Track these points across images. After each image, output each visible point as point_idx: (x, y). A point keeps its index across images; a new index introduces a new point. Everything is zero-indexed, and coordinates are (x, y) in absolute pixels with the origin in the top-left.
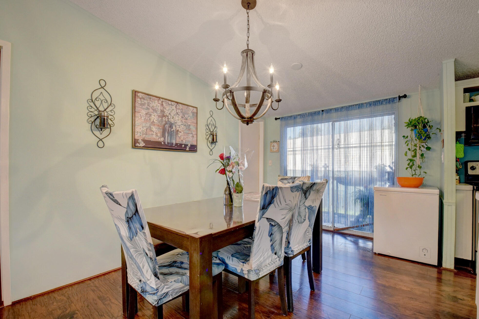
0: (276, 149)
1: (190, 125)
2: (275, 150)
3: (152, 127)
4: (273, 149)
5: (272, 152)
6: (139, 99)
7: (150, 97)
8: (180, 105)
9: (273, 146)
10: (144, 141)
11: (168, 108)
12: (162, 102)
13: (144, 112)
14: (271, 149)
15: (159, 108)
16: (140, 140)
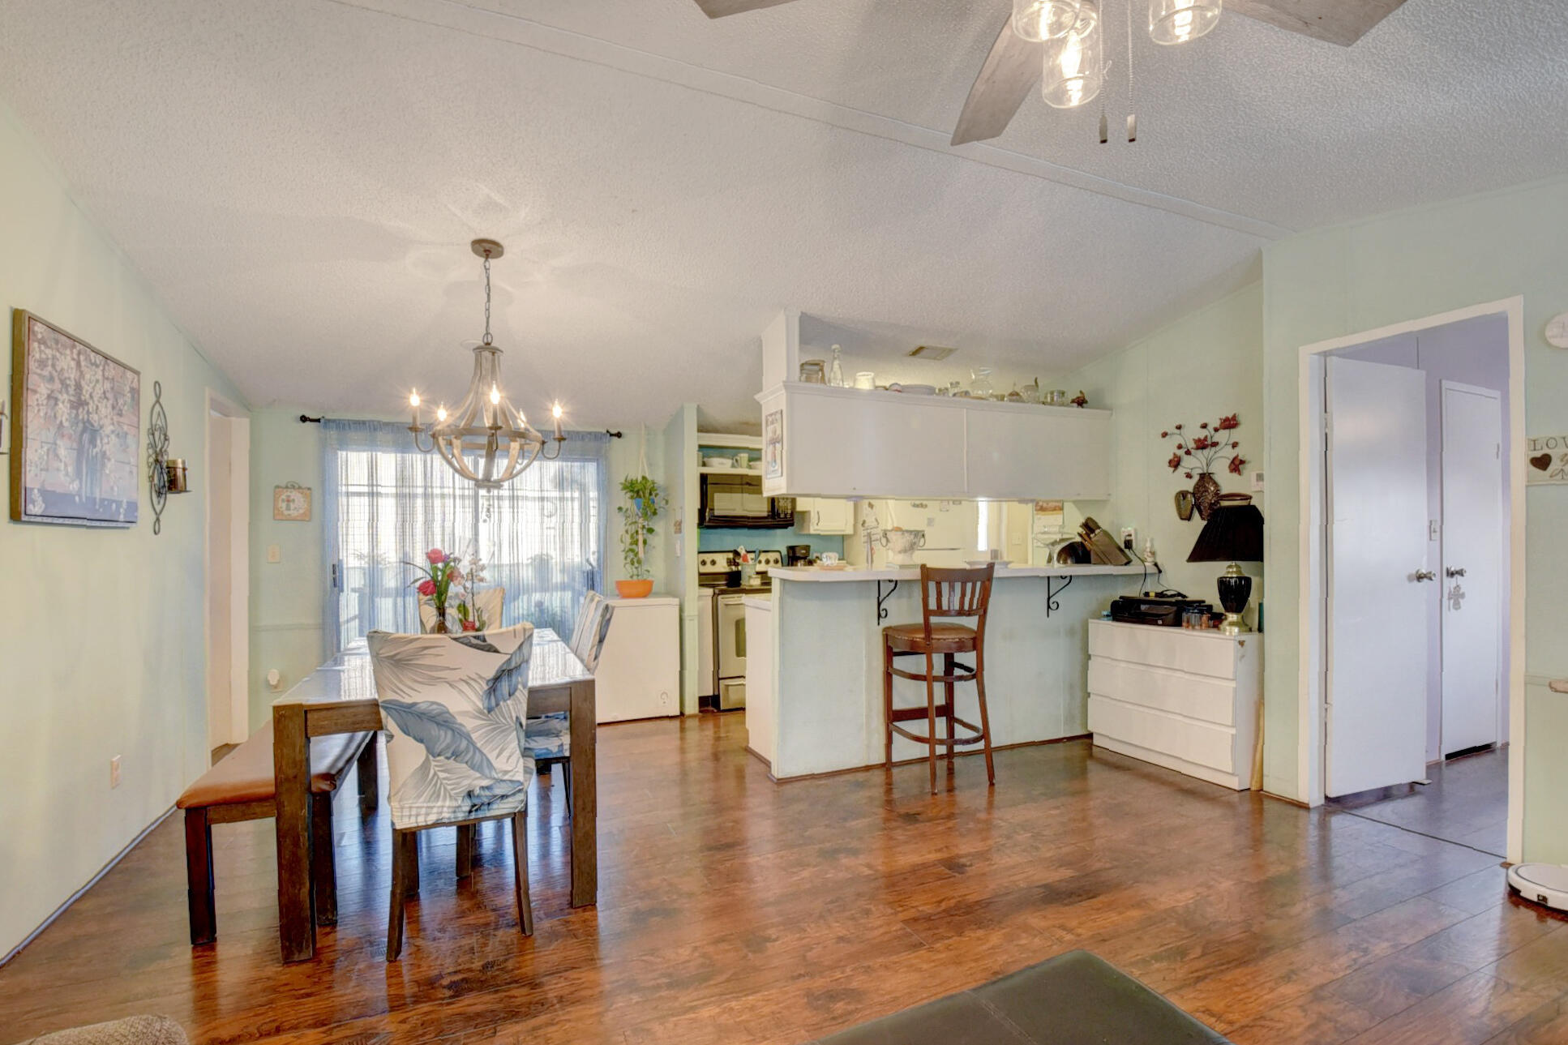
0: (301, 511)
1: (126, 434)
2: (294, 513)
3: (58, 442)
4: (288, 508)
5: (278, 516)
6: (36, 345)
7: (57, 336)
8: (112, 365)
9: (288, 501)
10: (44, 493)
11: (87, 376)
12: (79, 353)
13: (43, 389)
14: (275, 507)
15: (72, 376)
16: (36, 491)
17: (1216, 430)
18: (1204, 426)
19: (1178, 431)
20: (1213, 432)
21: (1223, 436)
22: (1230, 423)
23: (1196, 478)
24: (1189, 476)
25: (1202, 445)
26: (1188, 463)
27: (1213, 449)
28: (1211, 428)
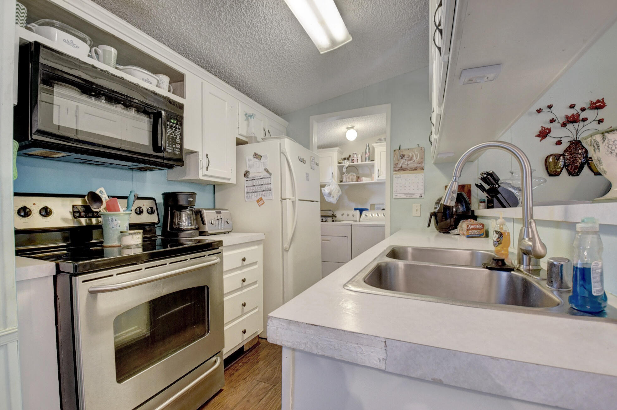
17: (583, 110)
18: (572, 107)
19: (549, 110)
20: (580, 112)
21: (590, 114)
22: (598, 105)
23: (565, 145)
24: (559, 143)
25: (573, 120)
26: (557, 132)
27: (582, 123)
28: (578, 108)
